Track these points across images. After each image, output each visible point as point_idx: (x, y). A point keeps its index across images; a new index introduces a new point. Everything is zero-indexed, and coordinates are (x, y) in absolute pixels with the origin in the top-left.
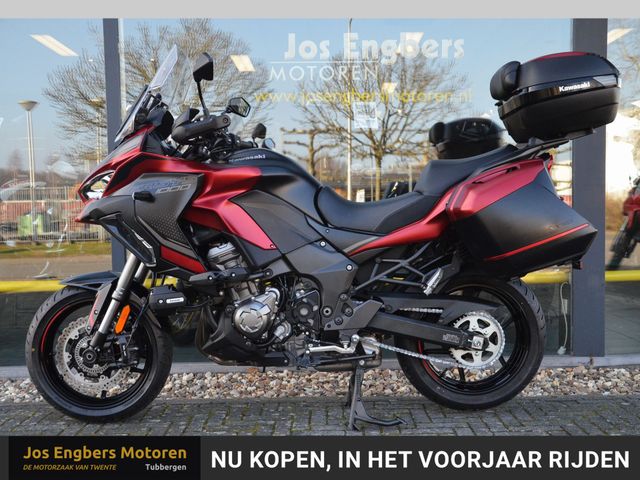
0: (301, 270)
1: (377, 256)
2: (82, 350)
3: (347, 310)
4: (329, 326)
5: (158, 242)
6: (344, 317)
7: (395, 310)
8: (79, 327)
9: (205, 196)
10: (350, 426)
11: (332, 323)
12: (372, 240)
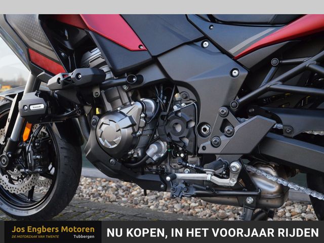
3: (227, 129)
4: (204, 148)
6: (223, 138)
7: (298, 132)
11: (207, 144)
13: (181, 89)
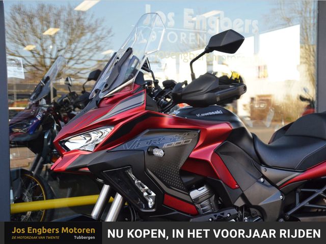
0: (253, 204)
1: (299, 187)
5: (163, 190)
9: (197, 149)
12: (295, 175)
13: (252, 210)
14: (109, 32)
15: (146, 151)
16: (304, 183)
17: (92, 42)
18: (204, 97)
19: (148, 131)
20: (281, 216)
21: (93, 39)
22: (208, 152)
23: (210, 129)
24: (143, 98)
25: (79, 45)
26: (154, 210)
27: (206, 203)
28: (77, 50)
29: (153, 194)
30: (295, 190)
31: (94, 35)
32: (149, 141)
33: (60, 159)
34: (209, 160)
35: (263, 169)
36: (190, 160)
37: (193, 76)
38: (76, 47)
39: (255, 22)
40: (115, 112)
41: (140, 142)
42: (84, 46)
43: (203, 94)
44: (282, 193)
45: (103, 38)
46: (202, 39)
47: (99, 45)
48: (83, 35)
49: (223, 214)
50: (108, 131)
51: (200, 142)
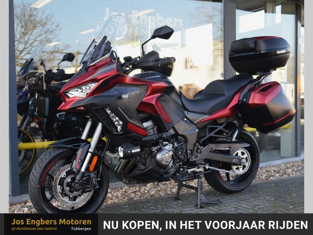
0: (180, 133)
1: (208, 124)
2: (68, 183)
3: (199, 151)
4: (192, 159)
5: (127, 120)
6: (198, 154)
7: (214, 149)
8: (66, 170)
9: (146, 96)
10: (199, 206)
11: (193, 157)
12: (206, 117)
13: (179, 137)
14: (57, 26)
15: (117, 97)
16: (211, 122)
17: (42, 35)
18: (151, 64)
19: (118, 85)
20: (197, 142)
21: (43, 32)
22: (153, 98)
23: (154, 85)
24: (115, 66)
25: (32, 37)
26: (122, 132)
27: (151, 131)
28: (29, 42)
29: (121, 123)
30: (206, 126)
31: (44, 29)
32: (119, 91)
33: (64, 103)
34: (154, 103)
35: (186, 112)
36: (142, 103)
37: (143, 53)
38: (29, 39)
39: (181, 20)
40: (98, 74)
41: (114, 91)
42: (36, 38)
43: (150, 62)
44: (198, 128)
45: (52, 31)
46: (144, 32)
47: (48, 37)
48: (35, 29)
49: (162, 135)
50: (93, 86)
51: (148, 93)
